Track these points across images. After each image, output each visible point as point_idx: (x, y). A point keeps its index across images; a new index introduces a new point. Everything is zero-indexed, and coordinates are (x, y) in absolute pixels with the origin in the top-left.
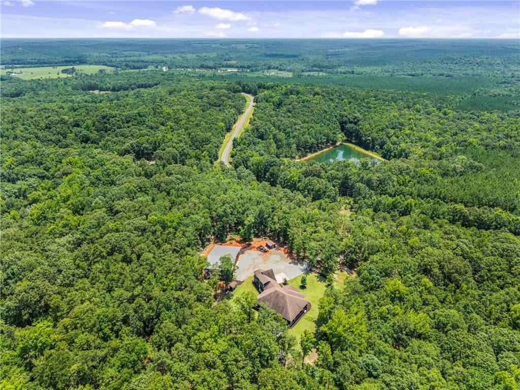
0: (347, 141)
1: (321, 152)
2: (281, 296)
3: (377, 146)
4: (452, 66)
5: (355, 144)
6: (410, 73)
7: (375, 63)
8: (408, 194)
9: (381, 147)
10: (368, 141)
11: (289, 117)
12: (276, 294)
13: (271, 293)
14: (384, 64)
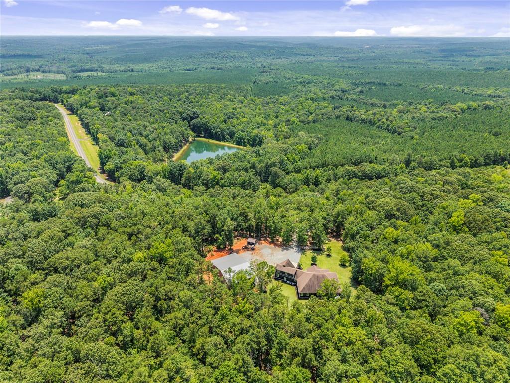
0: (198, 136)
1: (182, 150)
2: (321, 276)
3: (227, 136)
4: (215, 60)
5: (204, 137)
6: (185, 68)
7: (146, 60)
8: (304, 168)
9: (231, 137)
10: (219, 133)
11: (130, 120)
12: (316, 277)
13: (311, 279)
14: (156, 61)
